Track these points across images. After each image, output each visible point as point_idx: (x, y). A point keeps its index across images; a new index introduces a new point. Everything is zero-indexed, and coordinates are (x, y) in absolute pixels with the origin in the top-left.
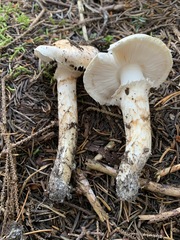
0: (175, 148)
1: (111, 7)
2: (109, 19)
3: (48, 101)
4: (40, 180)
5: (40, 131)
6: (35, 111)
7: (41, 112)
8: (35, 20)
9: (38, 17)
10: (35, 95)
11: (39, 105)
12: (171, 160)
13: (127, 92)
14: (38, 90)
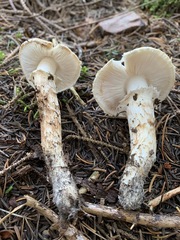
0: (163, 173)
1: (84, 44)
2: (83, 53)
3: (23, 132)
4: (13, 225)
5: (14, 164)
6: (8, 143)
7: (15, 143)
8: (10, 55)
9: (13, 52)
10: (9, 126)
11: (13, 136)
12: (160, 187)
13: (135, 98)
14: (13, 120)
